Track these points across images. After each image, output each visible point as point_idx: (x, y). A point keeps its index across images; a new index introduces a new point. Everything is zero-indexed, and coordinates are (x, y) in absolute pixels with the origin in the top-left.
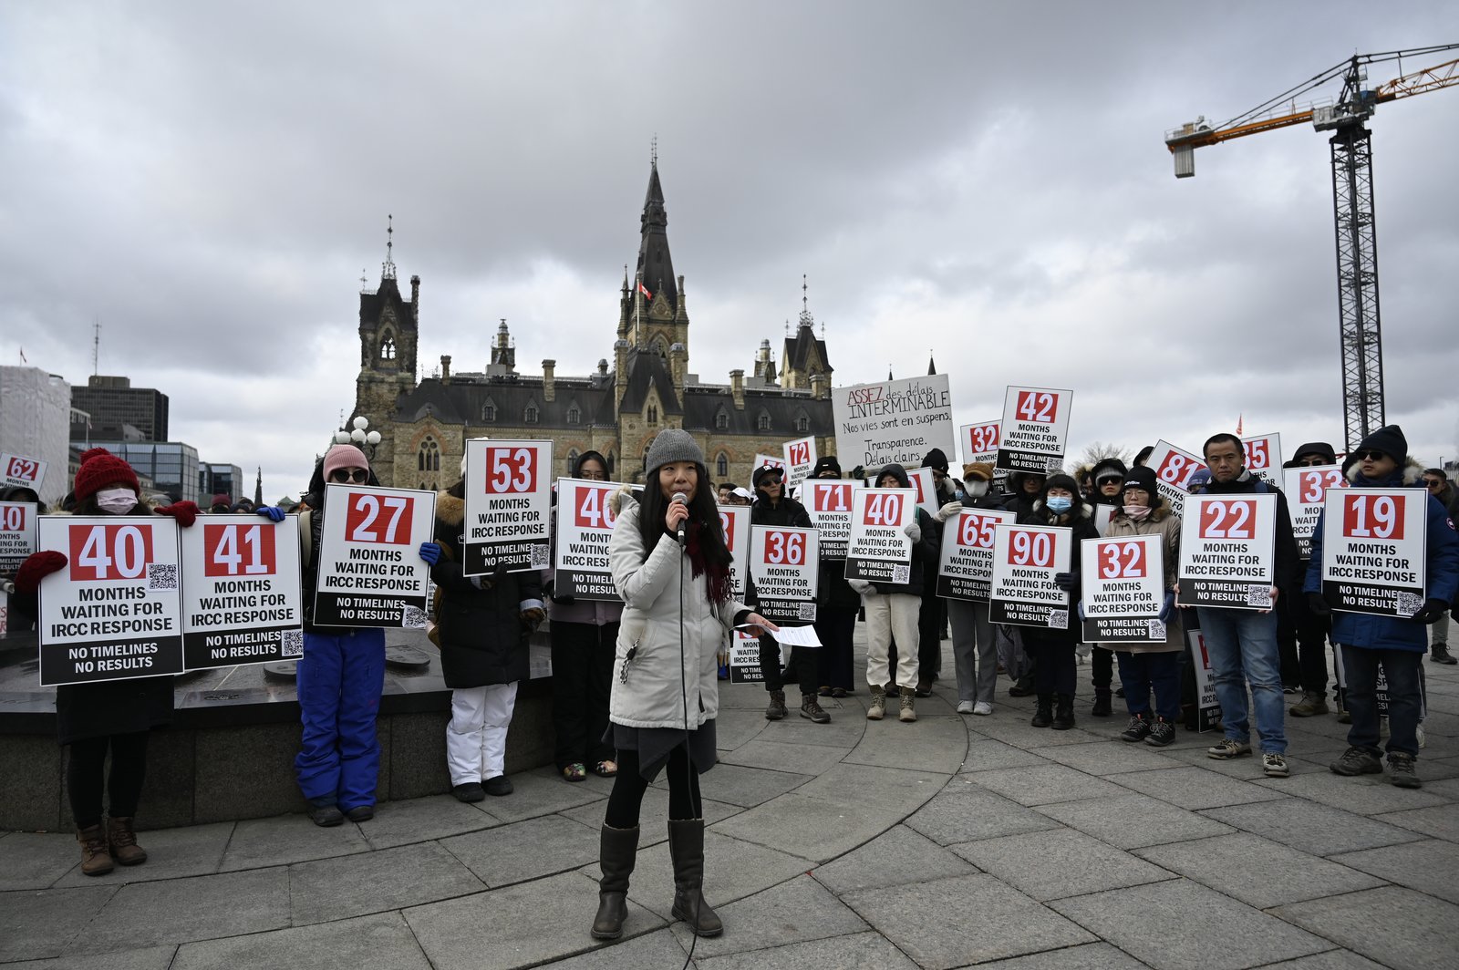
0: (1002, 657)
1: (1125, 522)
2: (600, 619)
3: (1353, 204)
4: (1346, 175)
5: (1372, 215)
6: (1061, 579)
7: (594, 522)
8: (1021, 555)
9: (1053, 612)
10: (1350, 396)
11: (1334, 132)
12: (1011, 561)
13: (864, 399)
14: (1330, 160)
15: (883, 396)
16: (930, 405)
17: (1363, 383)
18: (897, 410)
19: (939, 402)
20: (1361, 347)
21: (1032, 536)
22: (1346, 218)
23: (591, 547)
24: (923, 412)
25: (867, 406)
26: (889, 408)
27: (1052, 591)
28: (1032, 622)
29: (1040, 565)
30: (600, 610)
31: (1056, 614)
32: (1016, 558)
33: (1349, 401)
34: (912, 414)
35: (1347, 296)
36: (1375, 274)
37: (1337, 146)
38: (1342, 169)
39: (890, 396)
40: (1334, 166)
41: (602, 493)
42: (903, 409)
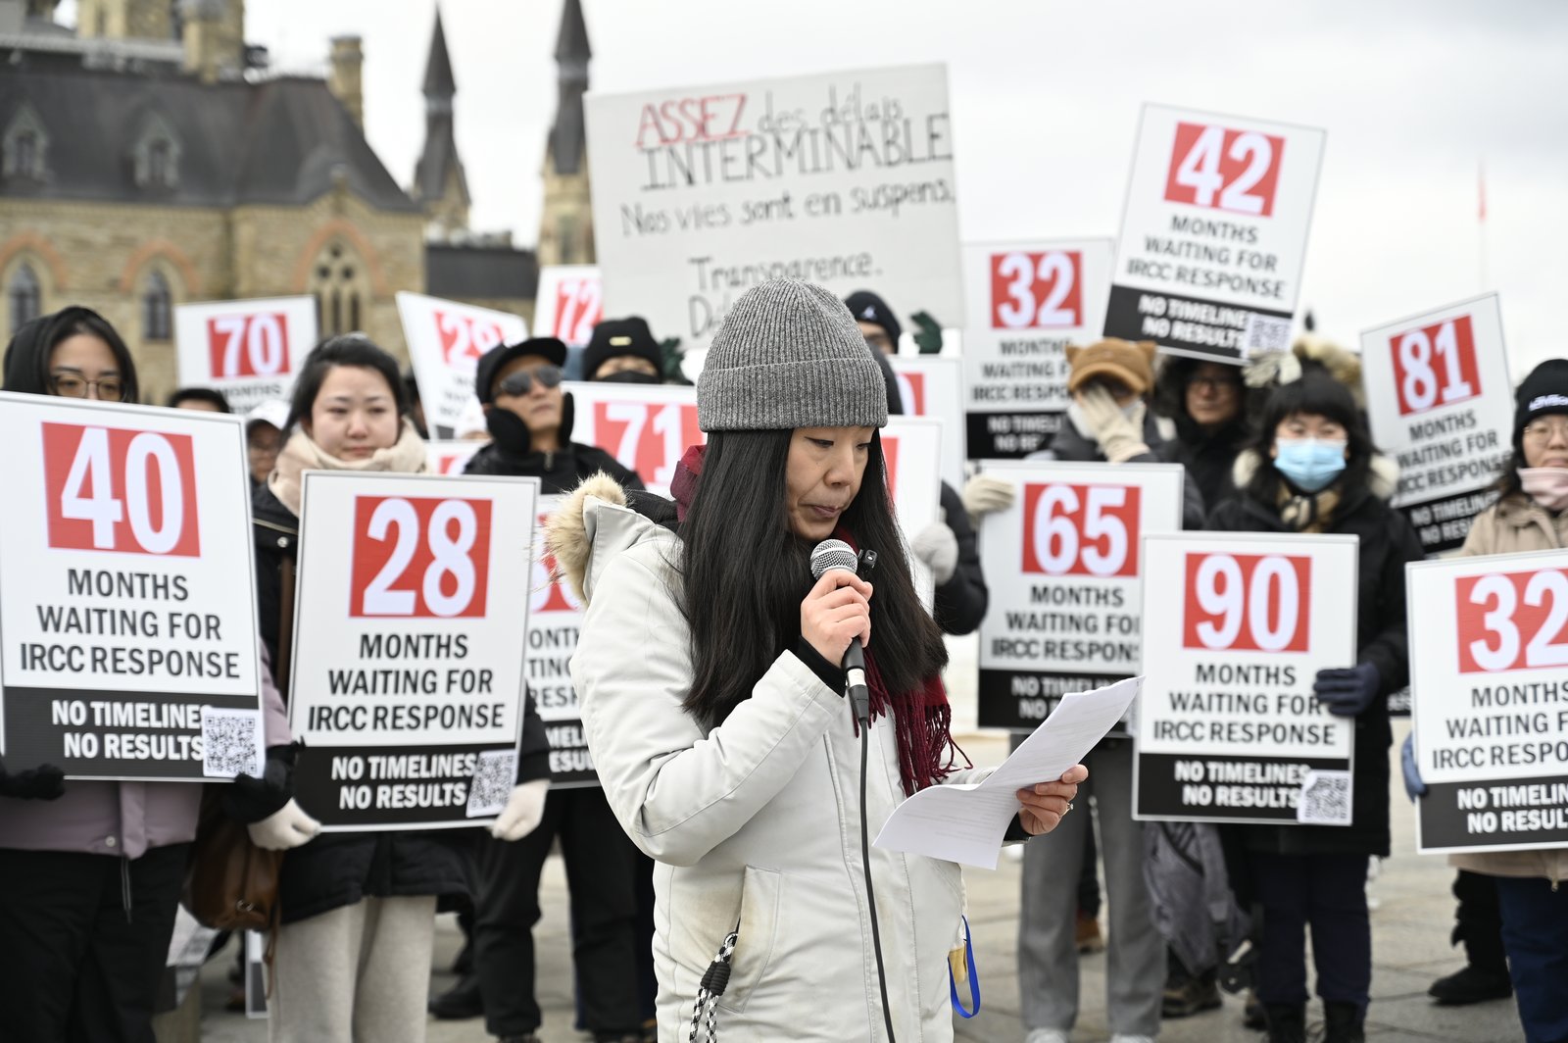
0: (1167, 911)
1: (1524, 515)
2: (135, 837)
6: (1331, 688)
7: (104, 535)
8: (1218, 621)
9: (1310, 777)
12: (1192, 640)
13: (690, 131)
15: (749, 122)
16: (894, 155)
18: (790, 166)
19: (920, 148)
21: (1248, 564)
23: (101, 612)
24: (871, 176)
25: (698, 153)
26: (767, 160)
27: (1305, 720)
28: (1253, 811)
29: (1272, 648)
30: (133, 810)
31: (1320, 784)
32: (1205, 630)
34: (839, 181)
39: (771, 125)
41: (120, 441)
42: (809, 165)
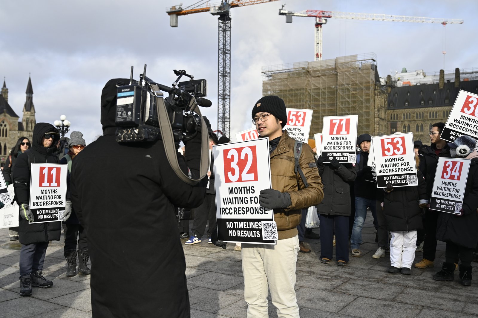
3: (224, 45)
4: (222, 33)
5: (230, 50)
10: (220, 118)
11: (219, 16)
14: (218, 26)
17: (224, 114)
20: (224, 99)
22: (222, 50)
33: (219, 120)
35: (220, 80)
36: (230, 73)
37: (221, 21)
38: (221, 30)
40: (219, 29)
